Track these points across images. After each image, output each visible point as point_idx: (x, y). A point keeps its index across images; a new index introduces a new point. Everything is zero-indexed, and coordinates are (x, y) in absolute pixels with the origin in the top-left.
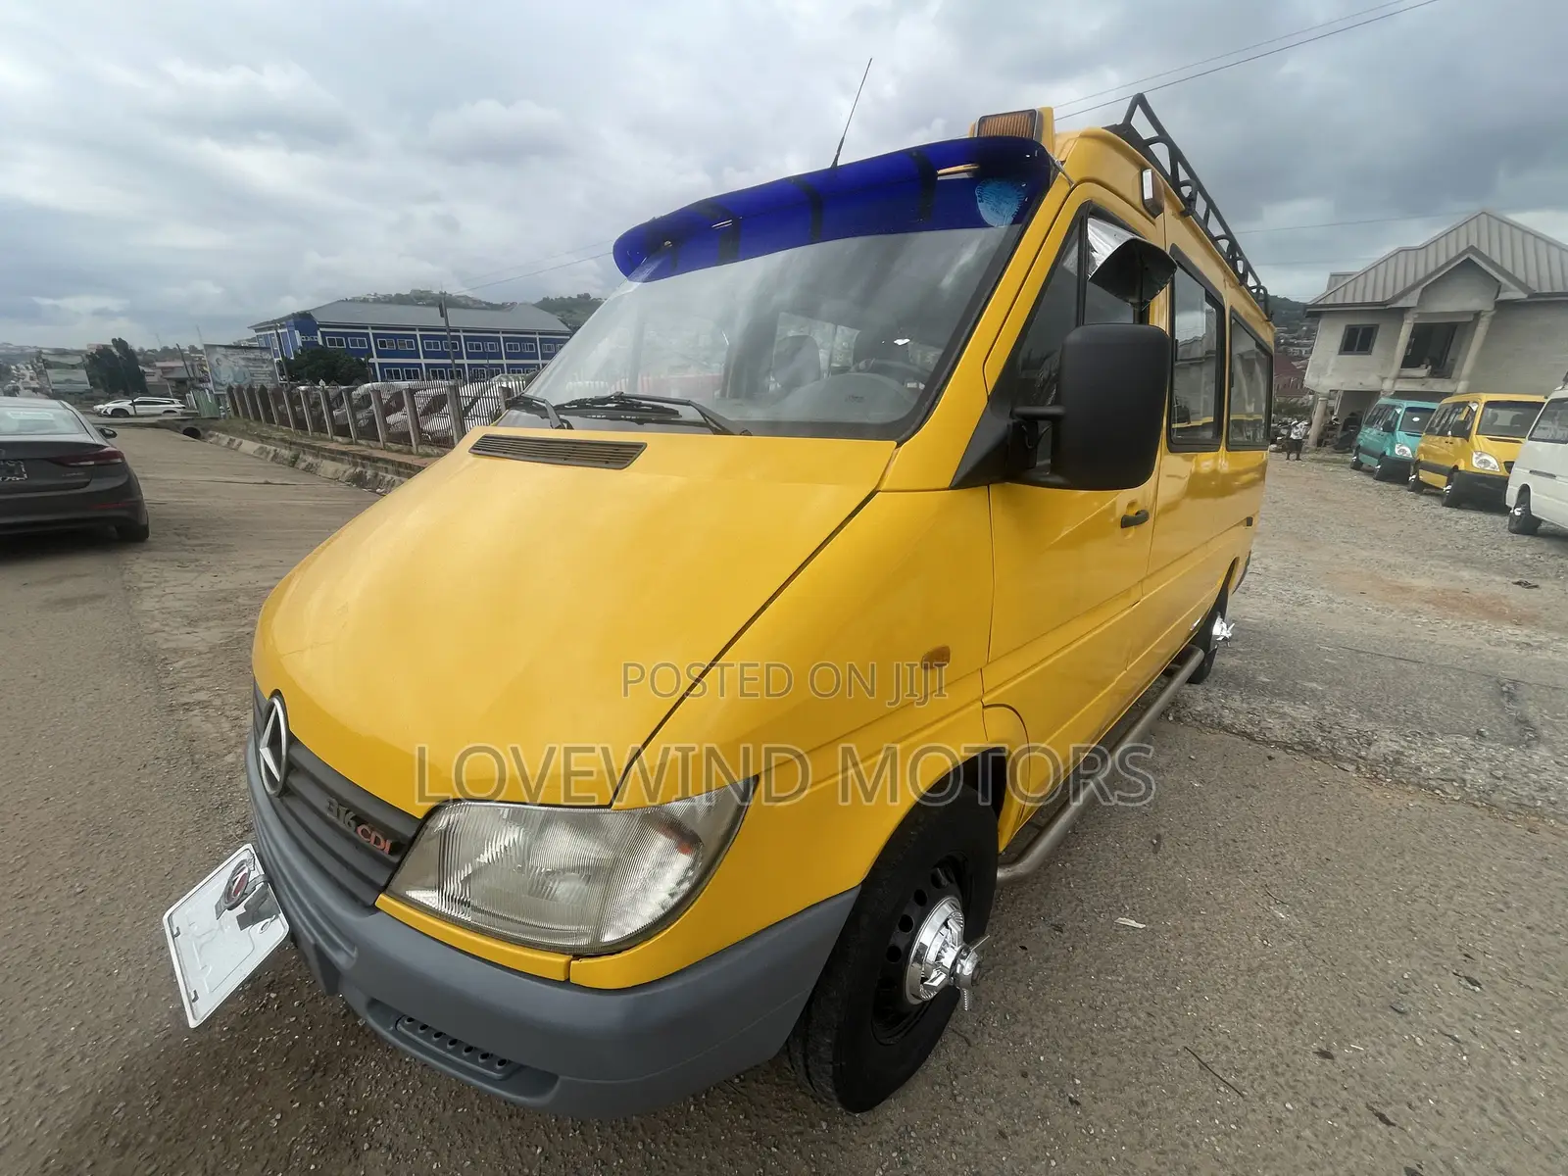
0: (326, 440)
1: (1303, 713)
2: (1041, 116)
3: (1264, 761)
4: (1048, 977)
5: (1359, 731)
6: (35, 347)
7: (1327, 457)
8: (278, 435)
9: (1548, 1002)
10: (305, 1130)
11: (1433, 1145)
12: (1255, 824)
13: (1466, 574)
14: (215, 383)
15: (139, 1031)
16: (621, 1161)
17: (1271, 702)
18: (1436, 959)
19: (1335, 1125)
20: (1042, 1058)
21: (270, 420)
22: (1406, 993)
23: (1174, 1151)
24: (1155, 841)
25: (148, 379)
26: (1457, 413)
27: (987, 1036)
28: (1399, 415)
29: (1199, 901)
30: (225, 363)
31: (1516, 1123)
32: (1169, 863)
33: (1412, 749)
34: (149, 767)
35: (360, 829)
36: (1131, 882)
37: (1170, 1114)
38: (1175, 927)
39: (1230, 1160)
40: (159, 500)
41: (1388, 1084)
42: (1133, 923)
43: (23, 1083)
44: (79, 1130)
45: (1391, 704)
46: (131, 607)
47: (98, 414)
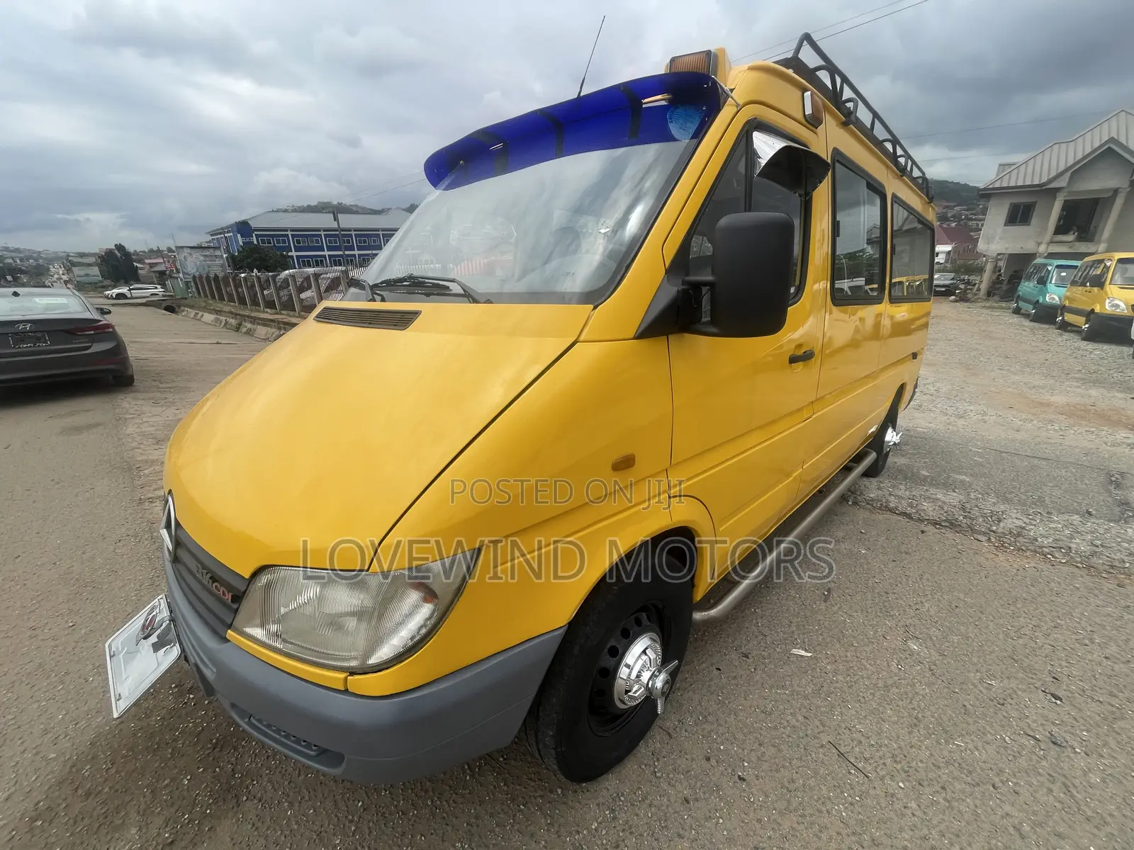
0: (259, 311)
1: (953, 498)
2: (716, 56)
3: (917, 534)
4: (733, 690)
5: (992, 512)
6: (65, 252)
7: (996, 305)
8: (227, 309)
9: (1113, 713)
10: (206, 786)
11: (1007, 814)
12: (905, 580)
13: (1093, 392)
14: (184, 273)
15: (104, 718)
16: (416, 812)
17: (927, 490)
18: (1031, 680)
19: (935, 799)
20: (722, 747)
21: (222, 299)
22: (1003, 705)
23: (811, 815)
24: (826, 593)
25: (140, 272)
26: (1096, 268)
27: (683, 732)
28: (1050, 271)
29: (854, 637)
30: (189, 259)
31: (1075, 800)
32: (835, 609)
33: (1032, 525)
34: (122, 542)
35: (214, 585)
36: (805, 623)
37: (811, 789)
38: (833, 655)
39: (852, 822)
40: (143, 357)
41: (979, 771)
42: (803, 653)
43: (27, 752)
44: (60, 783)
45: (1022, 491)
46: (119, 431)
47: (107, 297)
